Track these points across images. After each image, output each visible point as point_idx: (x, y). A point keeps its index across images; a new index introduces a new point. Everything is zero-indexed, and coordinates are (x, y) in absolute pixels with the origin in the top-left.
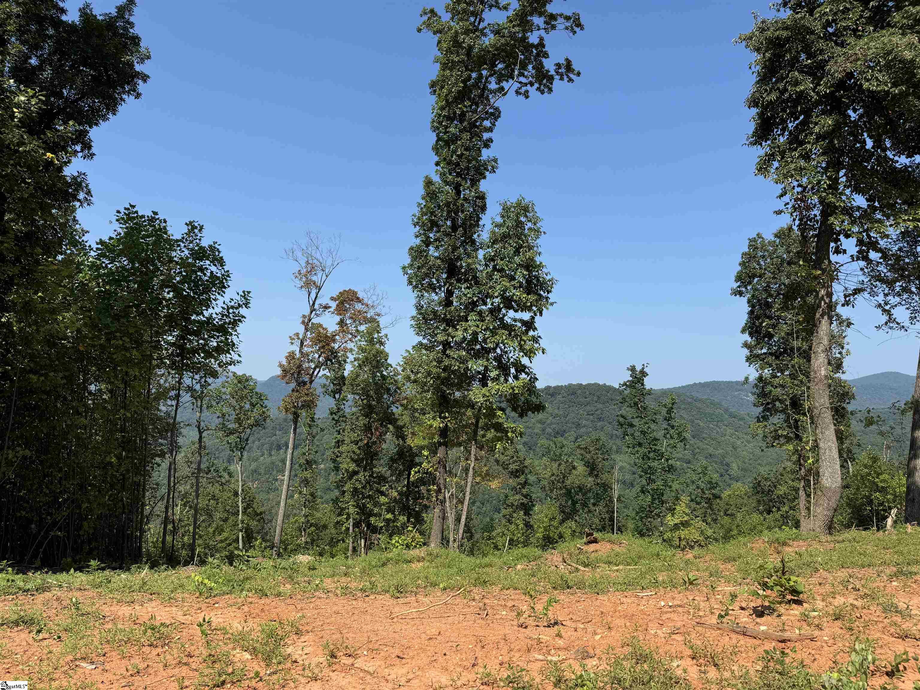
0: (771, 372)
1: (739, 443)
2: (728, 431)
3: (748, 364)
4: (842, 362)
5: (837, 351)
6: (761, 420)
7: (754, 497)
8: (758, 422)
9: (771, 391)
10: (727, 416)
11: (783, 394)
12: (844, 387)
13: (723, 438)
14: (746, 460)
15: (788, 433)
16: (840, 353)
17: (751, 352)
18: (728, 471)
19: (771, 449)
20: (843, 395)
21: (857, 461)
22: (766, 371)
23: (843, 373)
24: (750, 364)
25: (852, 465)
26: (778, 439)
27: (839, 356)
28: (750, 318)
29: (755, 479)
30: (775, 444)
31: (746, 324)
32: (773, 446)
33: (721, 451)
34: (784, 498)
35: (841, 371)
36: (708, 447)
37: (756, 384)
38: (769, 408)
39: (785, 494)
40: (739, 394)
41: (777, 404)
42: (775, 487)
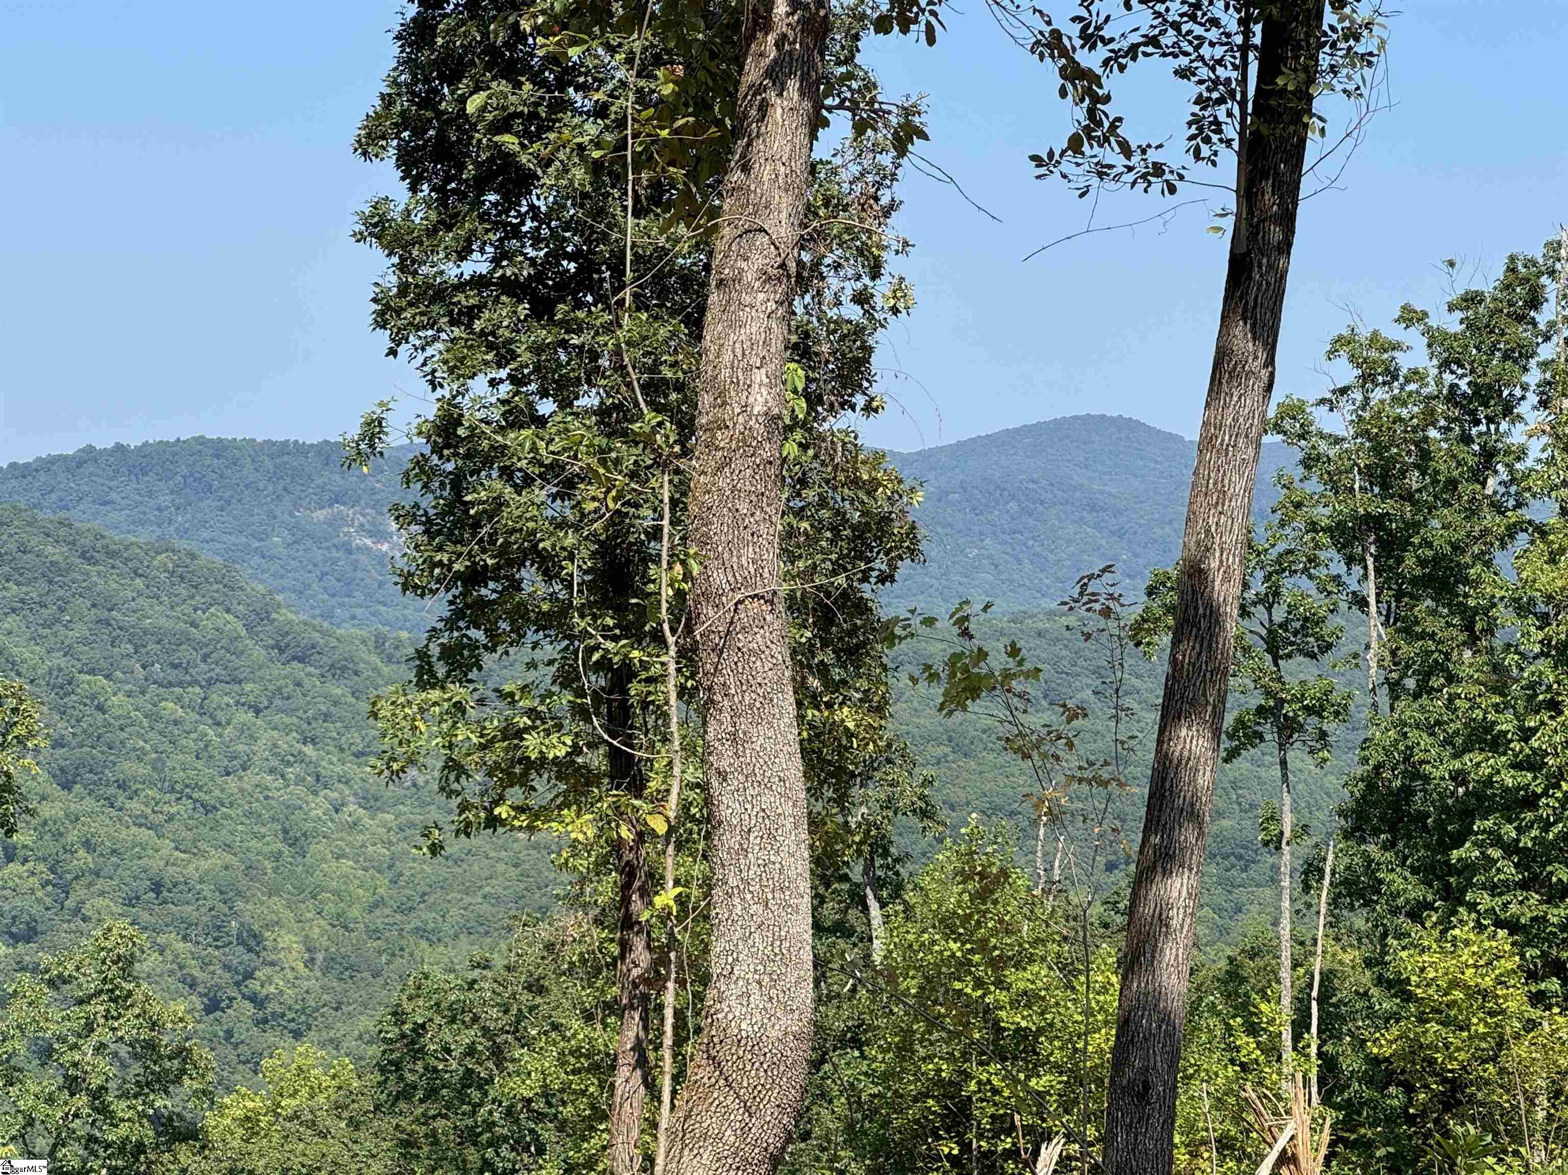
0: (505, 389)
1: (318, 806)
2: (266, 737)
3: (383, 338)
4: (868, 350)
5: (850, 287)
6: (441, 670)
7: (386, 1124)
8: (422, 686)
9: (499, 504)
10: (259, 653)
11: (562, 525)
12: (871, 487)
13: (232, 783)
14: (355, 912)
15: (576, 750)
16: (862, 298)
17: (402, 267)
18: (249, 975)
19: (481, 840)
20: (860, 531)
21: (910, 896)
22: (479, 385)
23: (869, 409)
24: (398, 340)
25: (887, 919)
26: (523, 781)
27: (853, 312)
28: (408, 63)
29: (398, 1016)
30: (502, 811)
31: (387, 101)
32: (493, 822)
33: (215, 860)
34: (540, 1117)
35: (860, 400)
36: (145, 834)
37: (420, 462)
38: (482, 603)
39: (546, 1094)
40: (335, 522)
41: (530, 576)
42: (498, 1054)
